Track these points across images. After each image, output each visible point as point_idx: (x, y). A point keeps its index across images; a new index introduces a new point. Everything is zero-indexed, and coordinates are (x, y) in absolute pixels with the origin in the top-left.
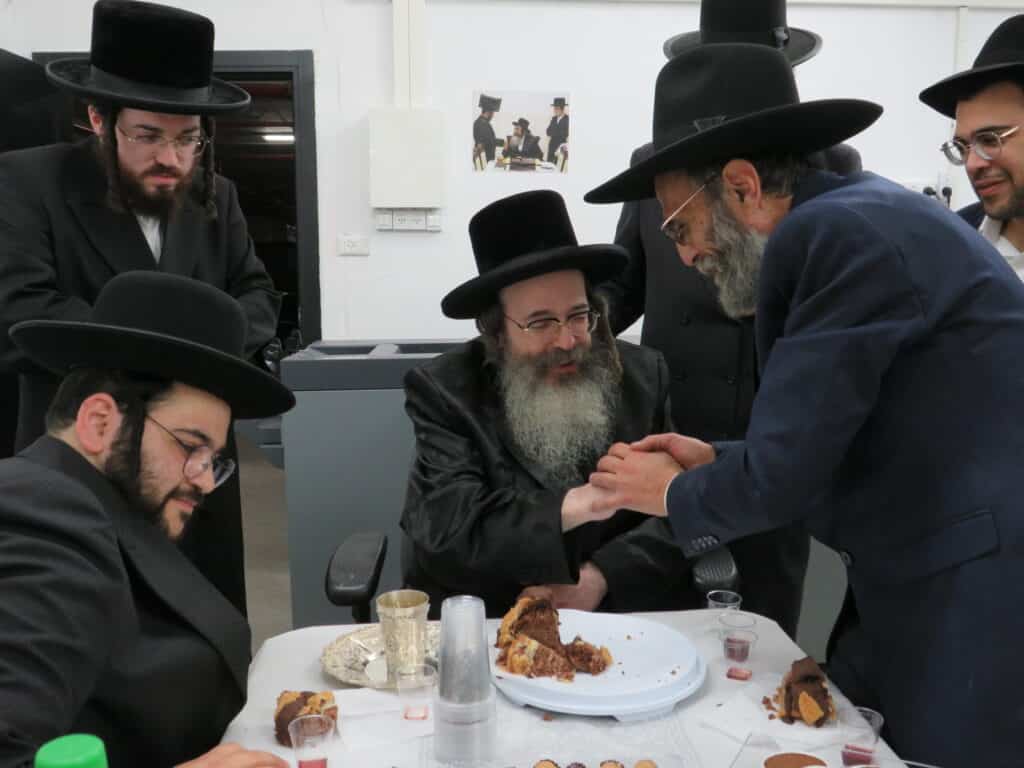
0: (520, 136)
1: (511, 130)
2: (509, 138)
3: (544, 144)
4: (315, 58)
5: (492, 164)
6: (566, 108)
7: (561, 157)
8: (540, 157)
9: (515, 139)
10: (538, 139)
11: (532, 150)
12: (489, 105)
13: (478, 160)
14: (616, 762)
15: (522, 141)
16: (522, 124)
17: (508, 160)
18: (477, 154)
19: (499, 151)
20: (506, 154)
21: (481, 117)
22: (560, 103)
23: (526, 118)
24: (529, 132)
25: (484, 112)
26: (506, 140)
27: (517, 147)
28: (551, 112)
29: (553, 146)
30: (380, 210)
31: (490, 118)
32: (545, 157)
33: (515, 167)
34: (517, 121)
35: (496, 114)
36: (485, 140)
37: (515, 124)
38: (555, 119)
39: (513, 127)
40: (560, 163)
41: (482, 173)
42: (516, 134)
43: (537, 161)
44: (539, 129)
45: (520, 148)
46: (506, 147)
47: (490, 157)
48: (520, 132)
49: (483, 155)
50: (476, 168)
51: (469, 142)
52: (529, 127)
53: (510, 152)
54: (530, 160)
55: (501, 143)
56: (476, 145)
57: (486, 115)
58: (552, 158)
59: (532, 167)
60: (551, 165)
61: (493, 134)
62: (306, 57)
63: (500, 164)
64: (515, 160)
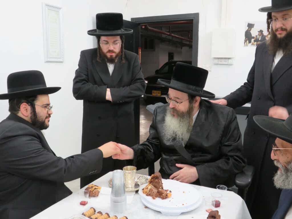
1: (257, 34)
2: (256, 36)
4: (200, 15)
5: (250, 44)
9: (258, 36)
11: (263, 39)
12: (250, 26)
13: (246, 43)
15: (261, 37)
16: (261, 32)
17: (256, 43)
18: (245, 41)
19: (253, 40)
20: (255, 41)
21: (248, 30)
24: (263, 34)
25: (248, 28)
26: (255, 37)
27: (259, 39)
30: (215, 58)
34: (259, 31)
35: (252, 29)
36: (248, 37)
37: (258, 31)
39: (258, 33)
41: (247, 47)
42: (259, 35)
45: (260, 39)
46: (255, 39)
47: (250, 42)
48: (260, 34)
49: (248, 41)
50: (245, 46)
52: (263, 33)
55: (254, 38)
56: (245, 39)
57: (249, 29)
61: (251, 35)
62: (197, 15)
63: (253, 44)
64: (258, 43)
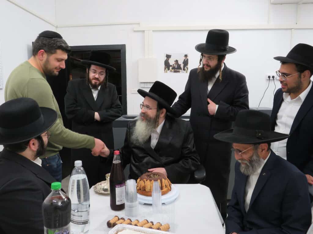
0: (176, 64)
1: (174, 63)
2: (173, 65)
3: (182, 66)
4: (126, 46)
5: (169, 71)
6: (188, 57)
7: (186, 69)
8: (181, 69)
9: (175, 65)
10: (180, 65)
11: (179, 67)
12: (168, 57)
13: (165, 70)
14: (160, 223)
15: (177, 65)
16: (177, 61)
17: (173, 70)
18: (165, 69)
19: (171, 68)
20: (172, 69)
21: (166, 60)
22: (186, 56)
23: (178, 60)
24: (178, 63)
25: (167, 58)
26: (172, 65)
27: (175, 67)
28: (184, 58)
29: (184, 67)
30: (142, 83)
31: (168, 60)
32: (182, 69)
33: (175, 72)
34: (175, 60)
35: (170, 59)
36: (167, 65)
37: (175, 61)
38: (185, 60)
39: (174, 62)
40: (186, 70)
41: (167, 73)
42: (175, 64)
43: (180, 70)
44: (181, 62)
45: (176, 67)
46: (172, 67)
47: (169, 69)
48: (176, 63)
49: (167, 69)
50: (165, 72)
51: (163, 66)
52: (178, 62)
53: (174, 68)
54: (179, 70)
56: (165, 66)
57: (168, 59)
58: (184, 70)
59: (179, 72)
60: (184, 71)
61: (169, 64)
62: (124, 46)
63: (171, 71)
64: (175, 70)
